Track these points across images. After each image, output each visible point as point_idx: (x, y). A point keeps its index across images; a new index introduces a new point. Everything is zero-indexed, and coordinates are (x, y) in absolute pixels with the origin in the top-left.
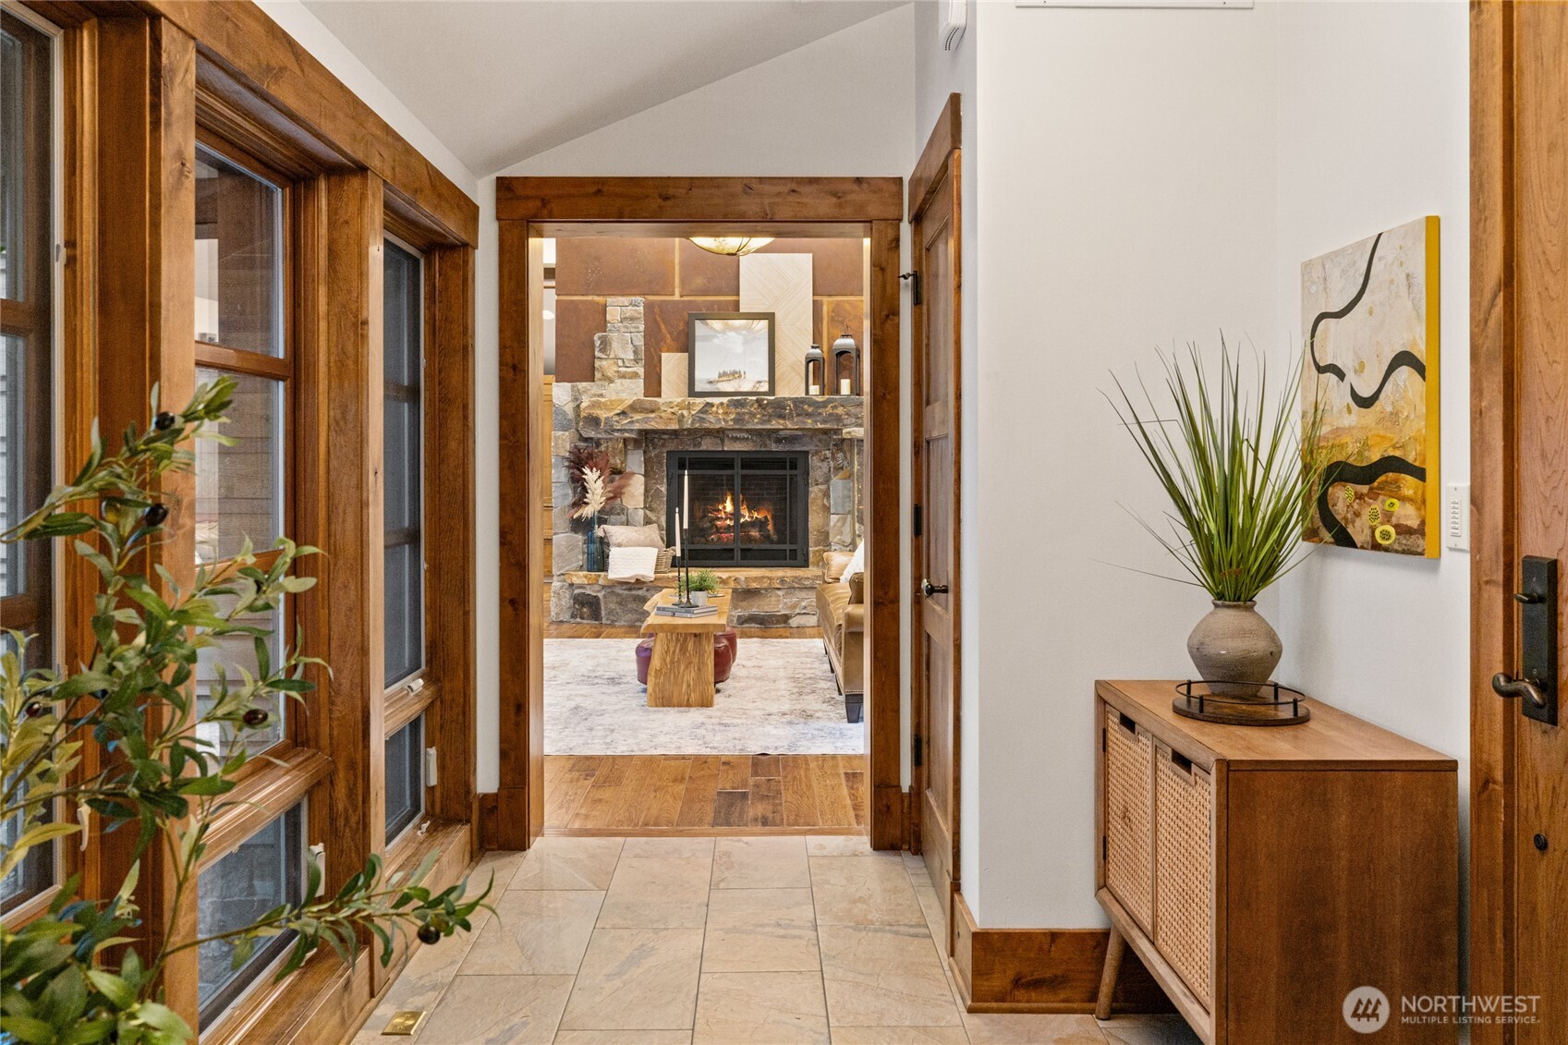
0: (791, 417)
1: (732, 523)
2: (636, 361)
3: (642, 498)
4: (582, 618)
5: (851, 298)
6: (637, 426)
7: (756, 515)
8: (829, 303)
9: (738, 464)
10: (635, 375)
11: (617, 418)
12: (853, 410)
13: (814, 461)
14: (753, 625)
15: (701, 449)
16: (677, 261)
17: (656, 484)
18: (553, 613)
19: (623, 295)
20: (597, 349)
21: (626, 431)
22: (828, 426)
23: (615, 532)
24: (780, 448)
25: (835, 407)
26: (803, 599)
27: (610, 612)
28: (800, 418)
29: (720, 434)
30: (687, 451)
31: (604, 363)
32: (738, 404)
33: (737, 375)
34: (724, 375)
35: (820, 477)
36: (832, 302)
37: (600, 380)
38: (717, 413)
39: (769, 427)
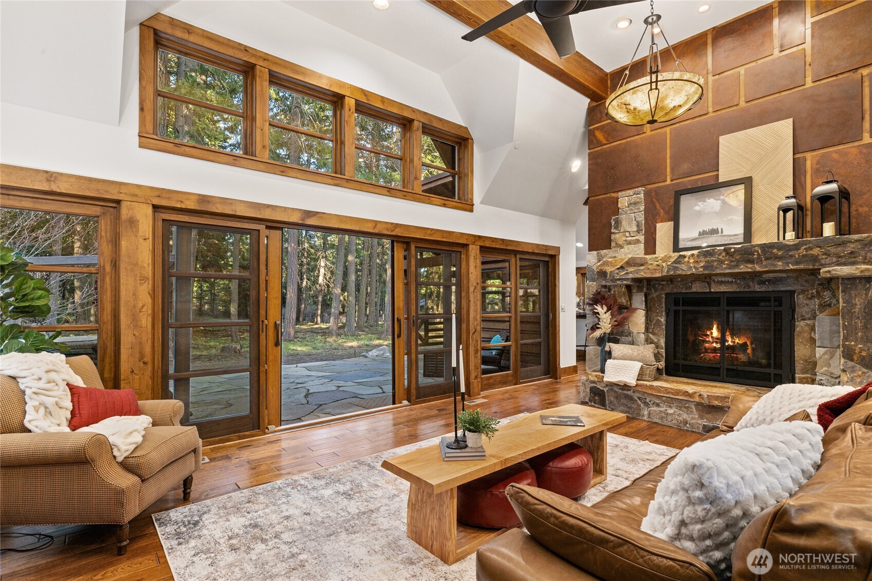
0: (759, 260)
1: (718, 346)
2: (638, 231)
3: (643, 326)
4: (595, 403)
5: (841, 147)
6: (631, 276)
7: (737, 341)
8: (811, 158)
9: (724, 302)
10: (638, 241)
11: (617, 271)
12: (833, 250)
13: (800, 299)
15: (692, 291)
16: (668, 156)
17: (657, 316)
18: (582, 396)
19: (630, 189)
20: (613, 227)
21: (624, 279)
22: (802, 266)
23: (616, 349)
24: (763, 289)
25: (811, 248)
27: (611, 402)
28: (770, 261)
30: (681, 293)
31: (617, 236)
32: (707, 254)
33: (714, 232)
34: (703, 234)
35: (807, 313)
36: (816, 155)
37: (614, 247)
38: (689, 262)
39: (737, 270)
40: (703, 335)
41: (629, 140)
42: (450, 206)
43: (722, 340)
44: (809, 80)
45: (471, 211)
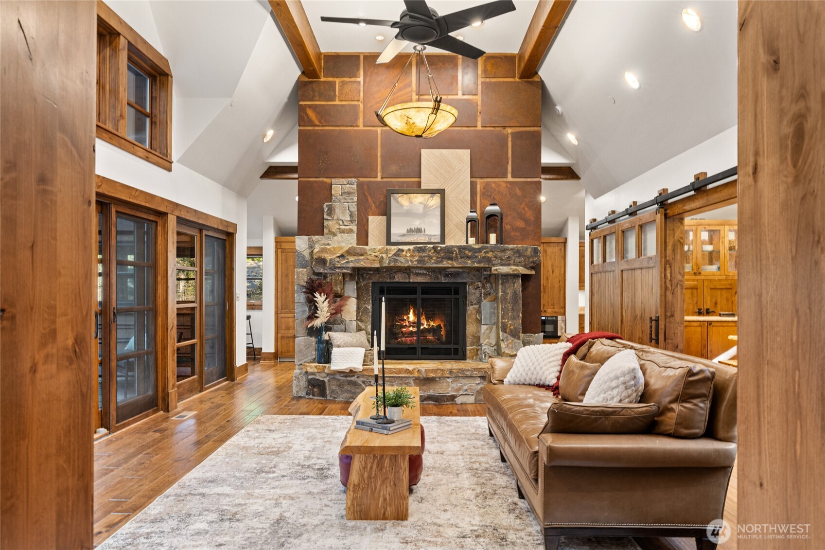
0: (456, 259)
1: (415, 329)
2: (352, 221)
3: (355, 314)
4: (314, 395)
5: (496, 180)
6: (351, 265)
7: (432, 324)
8: (481, 183)
9: (419, 291)
10: (351, 231)
11: (337, 259)
12: (499, 254)
13: (470, 289)
14: (430, 402)
15: (395, 281)
16: (379, 154)
17: (365, 304)
18: (294, 391)
19: (343, 178)
20: (325, 214)
21: (344, 268)
22: (482, 265)
23: (336, 337)
24: (447, 280)
25: (487, 252)
26: (465, 384)
27: (333, 391)
28: (463, 260)
29: (407, 270)
30: (385, 282)
31: (330, 223)
32: (421, 250)
33: (419, 231)
34: (410, 231)
35: (474, 300)
36: (483, 182)
37: (327, 234)
38: (406, 256)
39: (441, 265)
40: (399, 320)
41: (342, 128)
42: (152, 161)
43: (418, 324)
44: (479, 124)
45: (170, 170)
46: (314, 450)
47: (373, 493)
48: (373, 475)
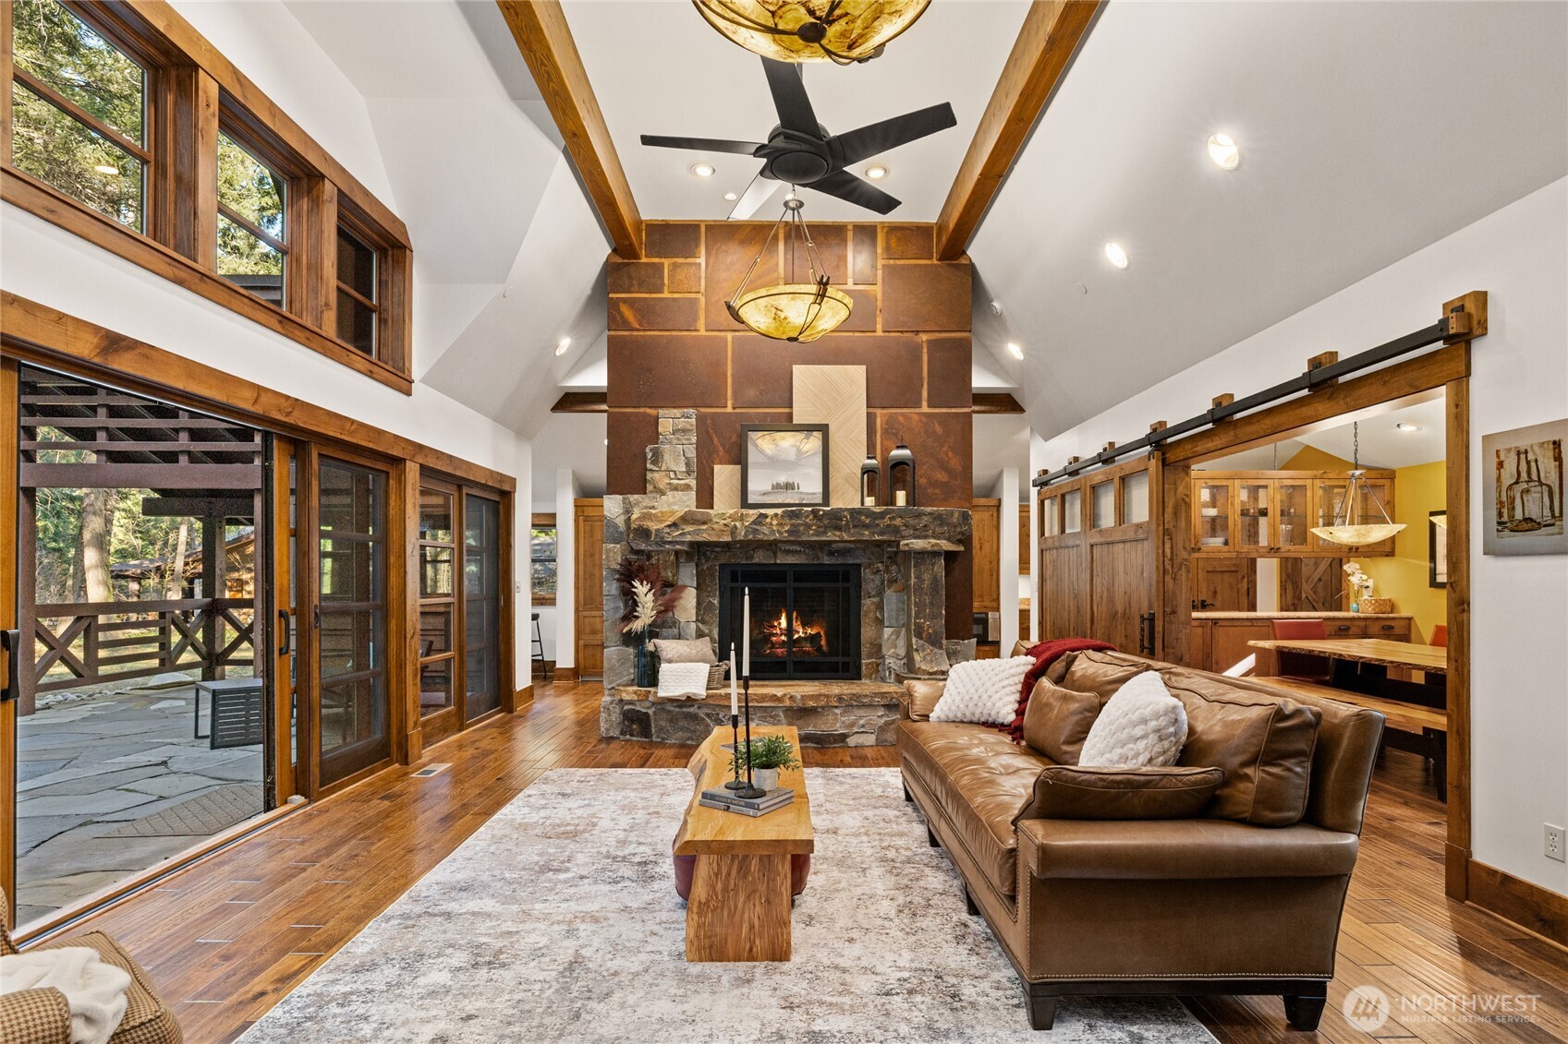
0: (847, 529)
1: (786, 639)
2: (688, 473)
3: (694, 611)
4: (632, 735)
5: (905, 410)
6: (688, 538)
7: (809, 631)
8: (882, 416)
9: (790, 576)
10: (688, 487)
11: (667, 530)
12: (911, 521)
13: (866, 574)
14: (809, 744)
15: (754, 561)
16: (729, 373)
17: (708, 596)
18: (603, 729)
19: (674, 407)
20: (649, 462)
21: (677, 543)
22: (885, 538)
23: (667, 647)
24: (833, 561)
25: (893, 518)
26: (861, 717)
27: (661, 729)
28: (857, 530)
29: (772, 546)
30: (739, 565)
31: (656, 475)
32: (792, 515)
33: (789, 487)
34: (777, 487)
35: (873, 589)
36: (886, 414)
37: (651, 492)
38: (771, 524)
39: (824, 538)
40: (768, 626)
41: (673, 333)
42: (379, 377)
43: (790, 631)
44: (879, 327)
45: (408, 393)
46: (632, 828)
47: (732, 915)
48: (732, 886)
